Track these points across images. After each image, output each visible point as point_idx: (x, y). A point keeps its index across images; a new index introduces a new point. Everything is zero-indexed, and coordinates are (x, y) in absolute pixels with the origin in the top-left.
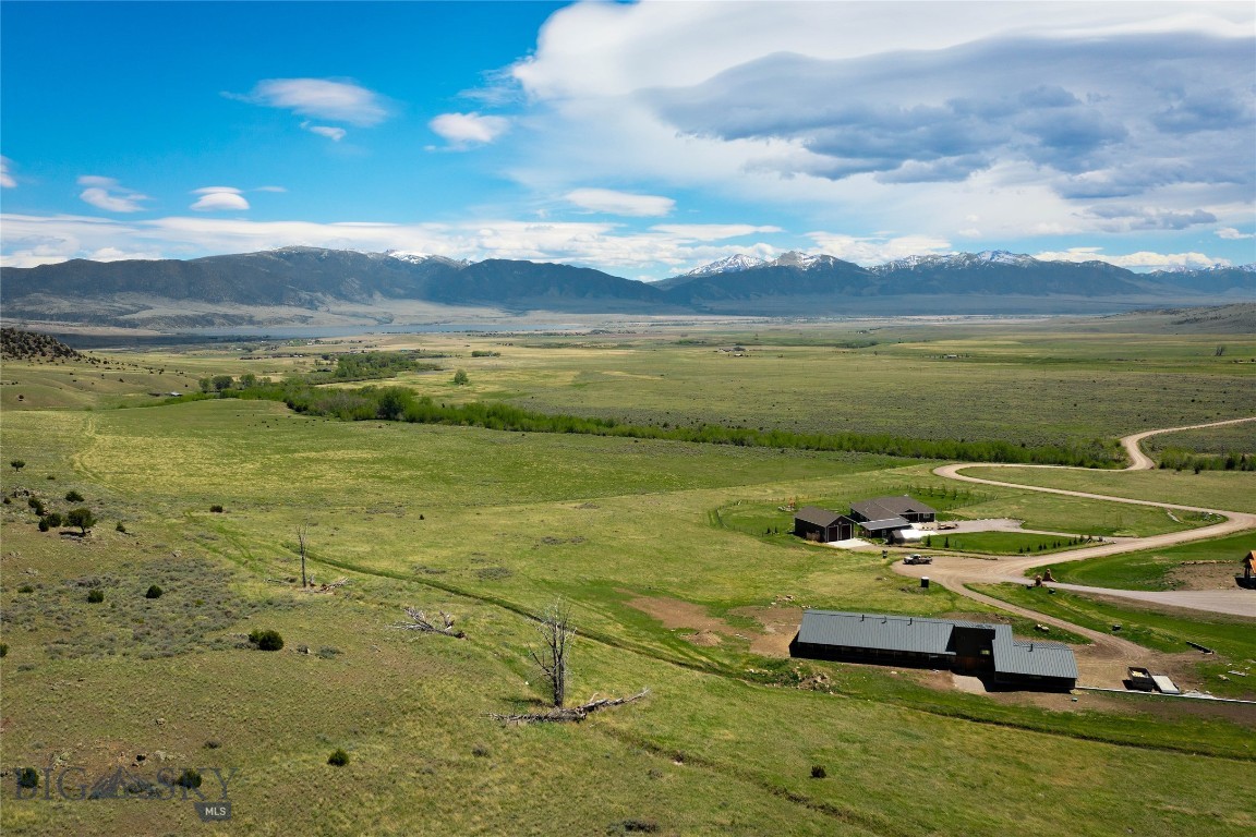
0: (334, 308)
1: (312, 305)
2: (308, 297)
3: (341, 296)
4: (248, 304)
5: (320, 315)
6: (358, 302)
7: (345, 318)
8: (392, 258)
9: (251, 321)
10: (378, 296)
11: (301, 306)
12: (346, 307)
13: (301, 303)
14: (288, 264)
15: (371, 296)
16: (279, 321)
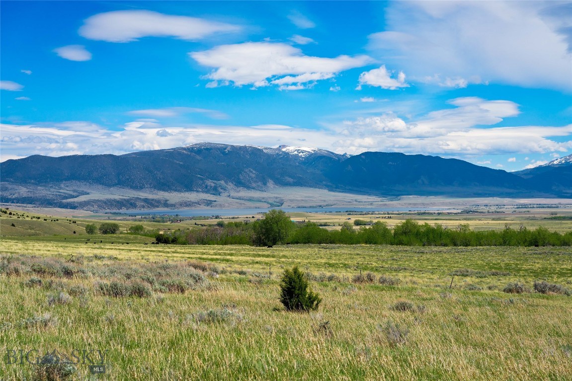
0: (233, 194)
1: (216, 191)
2: (213, 185)
3: (239, 184)
4: (164, 190)
5: (221, 199)
6: (254, 188)
7: (242, 202)
8: (284, 152)
9: (166, 204)
10: (271, 184)
11: (207, 192)
12: (244, 193)
13: (207, 190)
14: (198, 157)
15: (265, 184)
16: (188, 204)
